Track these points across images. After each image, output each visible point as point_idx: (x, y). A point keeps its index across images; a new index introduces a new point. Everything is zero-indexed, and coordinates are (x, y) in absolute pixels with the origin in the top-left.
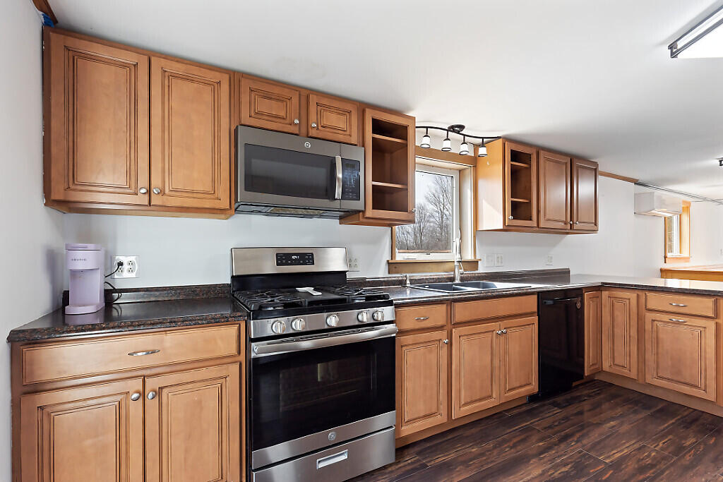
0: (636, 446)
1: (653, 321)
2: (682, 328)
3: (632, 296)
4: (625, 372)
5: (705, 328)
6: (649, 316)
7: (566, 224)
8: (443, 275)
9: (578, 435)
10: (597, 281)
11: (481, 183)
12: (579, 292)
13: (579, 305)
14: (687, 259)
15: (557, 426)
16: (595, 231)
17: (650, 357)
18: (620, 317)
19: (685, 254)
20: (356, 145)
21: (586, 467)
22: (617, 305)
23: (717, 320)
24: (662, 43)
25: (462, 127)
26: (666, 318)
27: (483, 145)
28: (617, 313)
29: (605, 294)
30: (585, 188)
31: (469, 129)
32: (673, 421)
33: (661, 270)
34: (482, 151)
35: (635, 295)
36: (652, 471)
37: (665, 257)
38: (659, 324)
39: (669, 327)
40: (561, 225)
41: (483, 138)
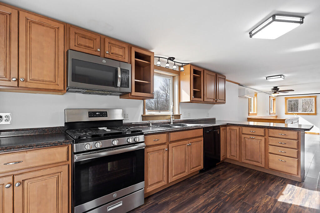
0: (238, 187)
1: (244, 138)
2: (254, 140)
3: (237, 128)
4: (234, 158)
5: (261, 140)
6: (243, 136)
7: (214, 100)
8: (166, 121)
9: (218, 184)
10: (225, 123)
11: (182, 82)
12: (218, 127)
13: (218, 132)
14: (256, 114)
15: (210, 182)
16: (224, 103)
17: (243, 152)
18: (233, 137)
19: (255, 112)
20: (127, 63)
21: (220, 197)
22: (232, 132)
23: (265, 137)
24: (247, 32)
25: (174, 58)
26: (248, 136)
27: (182, 66)
28: (232, 135)
29: (228, 128)
30: (221, 86)
31: (177, 59)
32: (251, 176)
33: (248, 118)
34: (182, 69)
35: (238, 128)
36: (243, 196)
37: (249, 113)
38: (246, 139)
39: (250, 140)
40: (212, 100)
41: (182, 63)
